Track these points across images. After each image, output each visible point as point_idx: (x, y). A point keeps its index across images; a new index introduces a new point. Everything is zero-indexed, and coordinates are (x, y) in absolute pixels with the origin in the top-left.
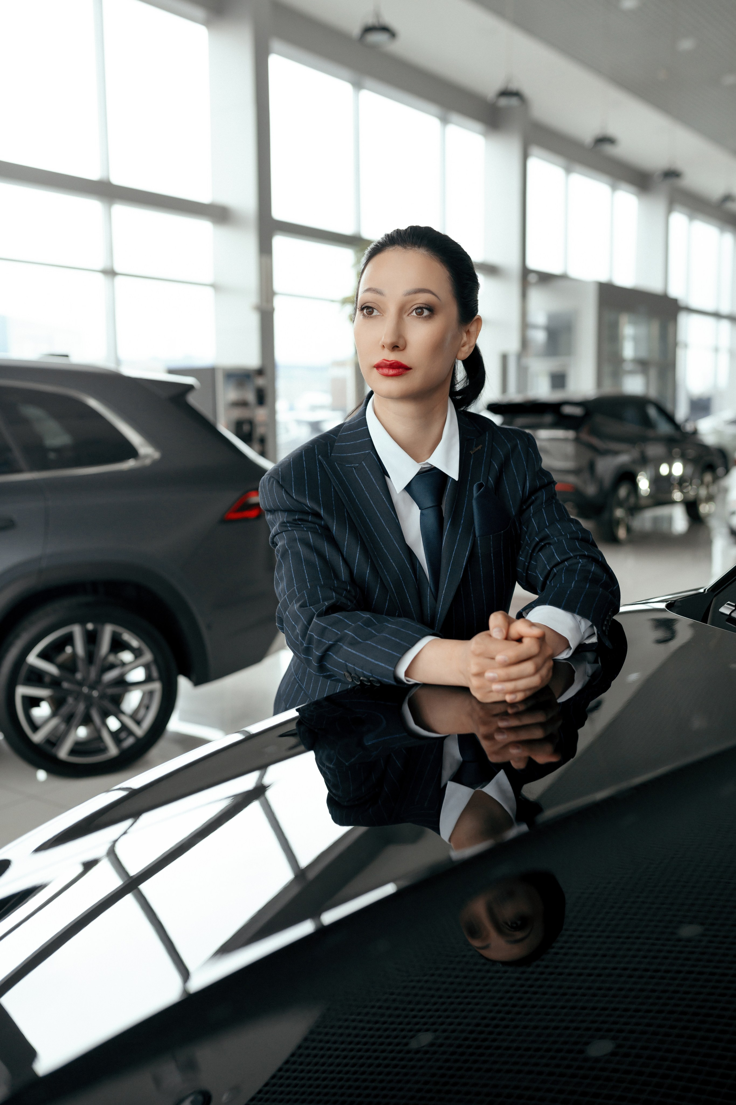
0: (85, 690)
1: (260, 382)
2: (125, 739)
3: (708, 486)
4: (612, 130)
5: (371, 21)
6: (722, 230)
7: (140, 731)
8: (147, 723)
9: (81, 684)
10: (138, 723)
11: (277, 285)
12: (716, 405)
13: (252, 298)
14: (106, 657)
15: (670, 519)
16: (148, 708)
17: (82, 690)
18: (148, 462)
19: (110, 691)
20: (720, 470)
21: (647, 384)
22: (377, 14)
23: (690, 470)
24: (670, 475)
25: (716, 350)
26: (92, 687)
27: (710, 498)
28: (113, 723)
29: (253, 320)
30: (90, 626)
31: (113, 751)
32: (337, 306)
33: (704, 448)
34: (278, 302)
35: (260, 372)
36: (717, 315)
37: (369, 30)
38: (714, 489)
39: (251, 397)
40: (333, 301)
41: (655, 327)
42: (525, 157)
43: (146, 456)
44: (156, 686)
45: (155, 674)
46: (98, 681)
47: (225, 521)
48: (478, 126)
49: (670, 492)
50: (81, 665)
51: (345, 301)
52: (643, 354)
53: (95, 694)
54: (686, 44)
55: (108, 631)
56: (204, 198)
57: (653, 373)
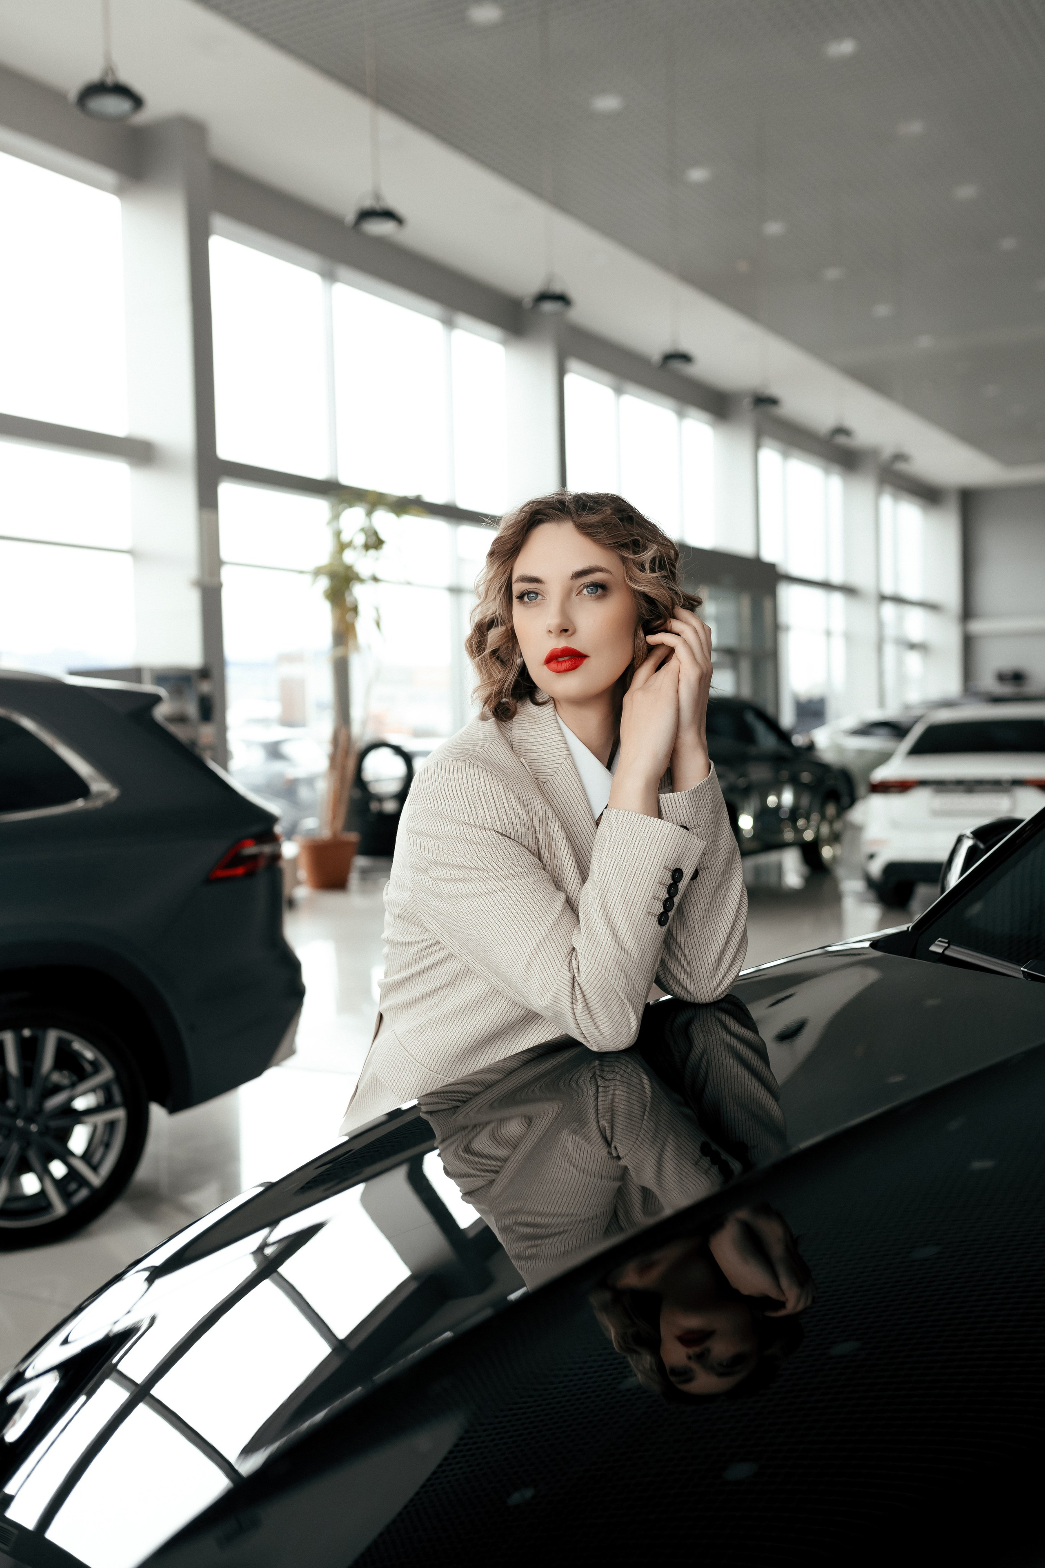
0: (20, 1123)
1: (205, 687)
2: (76, 1191)
3: (831, 823)
4: (686, 345)
5: (368, 203)
6: (827, 471)
7: (96, 1180)
8: (106, 1168)
9: (14, 1115)
10: (95, 1168)
11: (225, 552)
12: (832, 708)
13: (191, 570)
14: (47, 1077)
15: (779, 869)
16: (107, 1146)
17: (15, 1123)
18: (98, 803)
19: (54, 1124)
20: (845, 800)
21: (738, 682)
22: (378, 197)
23: (805, 801)
24: (779, 807)
25: (828, 633)
26: (29, 1120)
27: (835, 838)
28: (58, 1169)
29: (192, 601)
30: (27, 1033)
31: (60, 1209)
32: (308, 578)
33: (823, 769)
34: (226, 574)
35: (204, 673)
36: (826, 585)
37: (366, 215)
38: (838, 826)
39: (192, 709)
40: (301, 572)
41: (746, 602)
42: (561, 373)
43: (100, 794)
44: (119, 1114)
45: (117, 1097)
46: (39, 1109)
47: (210, 880)
48: (494, 332)
49: (780, 832)
50: (13, 1087)
51: (317, 572)
52: (731, 641)
53: (34, 1128)
54: (774, 228)
55: (52, 1038)
56: (118, 429)
57: (745, 666)
